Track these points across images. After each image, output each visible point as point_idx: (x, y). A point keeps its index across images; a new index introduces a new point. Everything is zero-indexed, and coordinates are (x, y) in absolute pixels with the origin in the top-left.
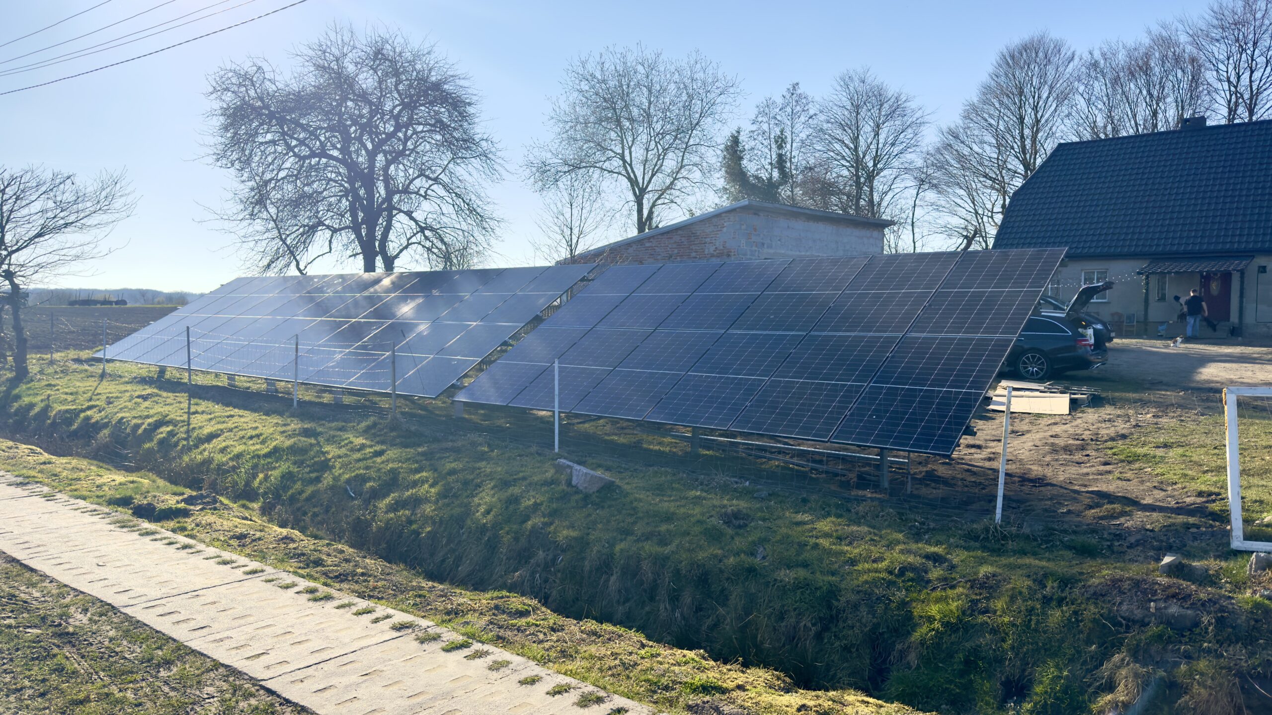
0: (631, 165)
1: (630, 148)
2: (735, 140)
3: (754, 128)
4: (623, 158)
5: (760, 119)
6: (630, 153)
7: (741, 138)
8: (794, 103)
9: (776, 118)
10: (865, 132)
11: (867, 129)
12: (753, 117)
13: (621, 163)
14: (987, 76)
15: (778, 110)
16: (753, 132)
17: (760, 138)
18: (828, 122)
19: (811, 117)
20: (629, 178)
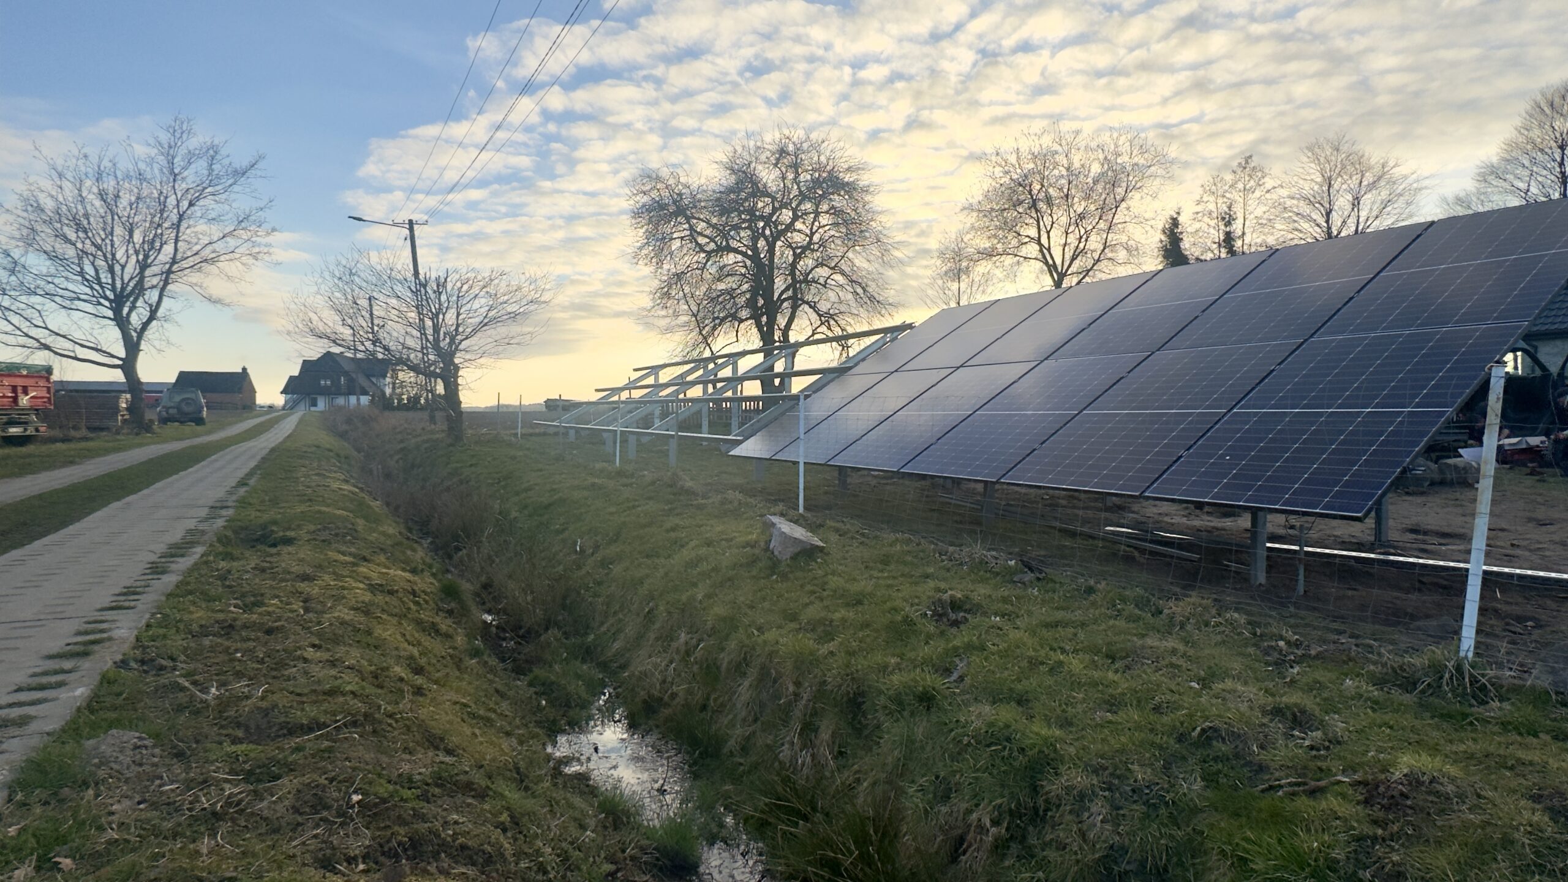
0: (1049, 250)
1: (1048, 232)
2: (1175, 223)
3: (1199, 208)
4: (1039, 243)
5: (1205, 199)
6: (1049, 238)
7: (1181, 219)
8: (1247, 178)
9: (1224, 196)
10: (1340, 208)
11: (1342, 202)
12: (1198, 198)
13: (1038, 247)
14: (1513, 130)
15: (1227, 188)
16: (1197, 213)
17: (1206, 219)
18: (1293, 198)
19: (1268, 191)
20: (1046, 263)
